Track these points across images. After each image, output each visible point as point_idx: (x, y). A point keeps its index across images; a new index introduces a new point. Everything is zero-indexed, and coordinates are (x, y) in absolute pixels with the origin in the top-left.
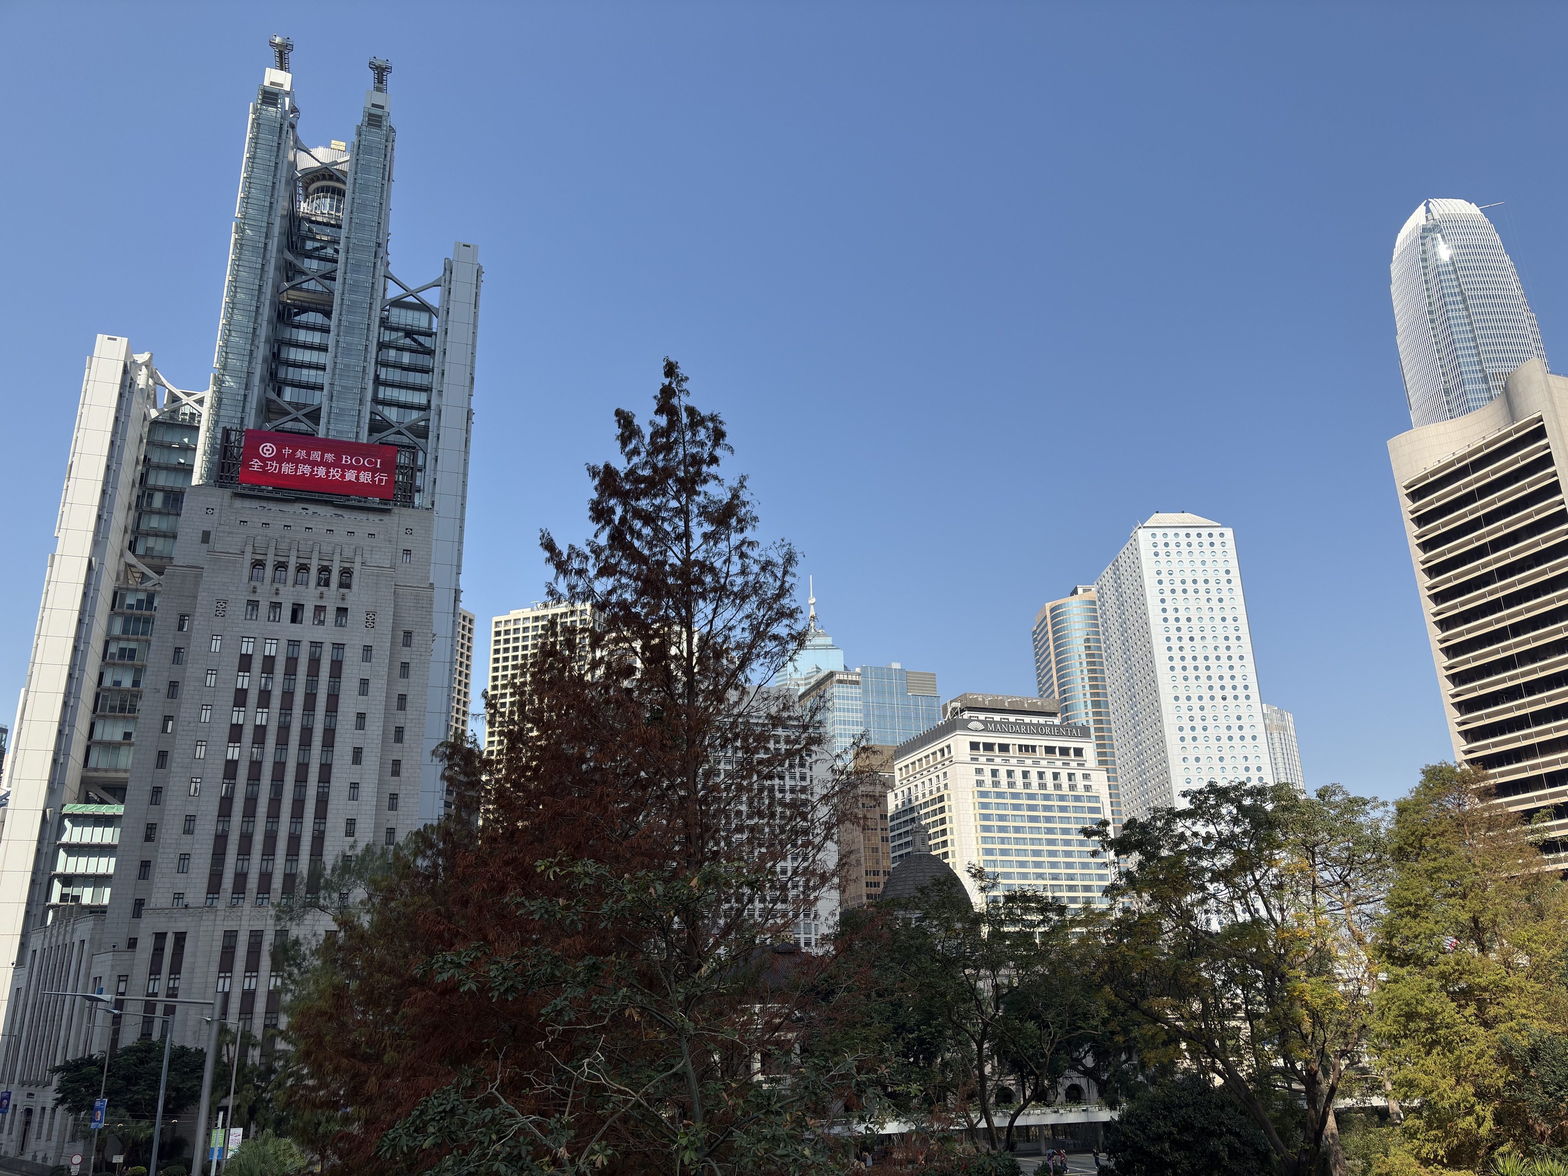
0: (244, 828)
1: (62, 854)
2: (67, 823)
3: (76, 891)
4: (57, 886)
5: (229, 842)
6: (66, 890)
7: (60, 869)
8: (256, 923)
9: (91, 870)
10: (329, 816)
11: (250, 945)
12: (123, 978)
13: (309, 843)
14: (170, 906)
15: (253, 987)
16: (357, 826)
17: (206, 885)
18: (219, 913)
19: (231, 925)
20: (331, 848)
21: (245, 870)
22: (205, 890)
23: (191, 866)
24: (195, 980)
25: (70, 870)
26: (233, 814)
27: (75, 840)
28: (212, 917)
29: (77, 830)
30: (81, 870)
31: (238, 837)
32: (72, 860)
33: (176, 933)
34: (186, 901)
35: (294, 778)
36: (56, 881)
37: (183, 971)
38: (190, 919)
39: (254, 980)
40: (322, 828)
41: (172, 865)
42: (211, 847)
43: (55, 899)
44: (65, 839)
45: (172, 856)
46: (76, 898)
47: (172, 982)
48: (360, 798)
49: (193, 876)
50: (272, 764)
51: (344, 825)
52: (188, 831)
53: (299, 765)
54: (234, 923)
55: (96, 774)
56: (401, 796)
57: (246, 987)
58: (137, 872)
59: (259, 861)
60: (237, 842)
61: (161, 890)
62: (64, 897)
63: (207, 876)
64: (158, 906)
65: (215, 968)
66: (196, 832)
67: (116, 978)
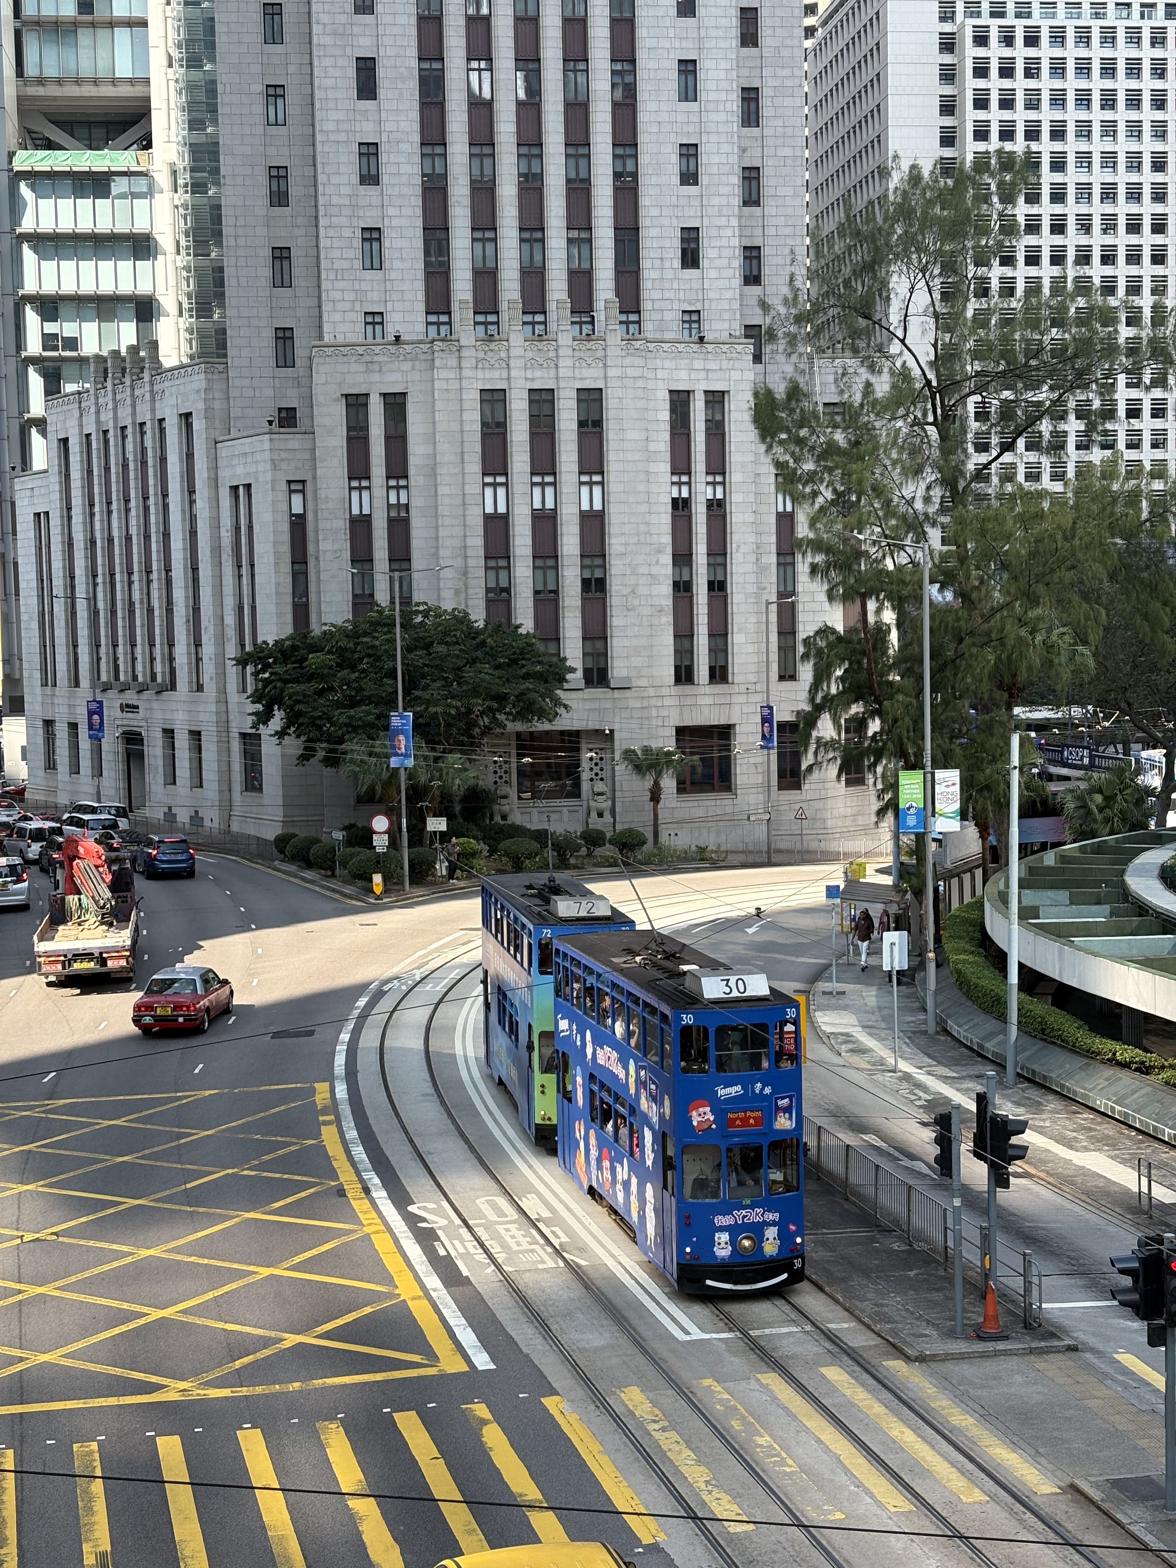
0: (476, 172)
1: (28, 254)
2: (24, 189)
3: (69, 329)
4: (32, 318)
5: (452, 200)
6: (51, 328)
7: (30, 286)
8: (538, 374)
9: (88, 288)
10: (642, 139)
11: (534, 419)
12: (297, 486)
13: (610, 202)
14: (361, 339)
15: (550, 505)
16: (703, 159)
17: (421, 296)
18: (465, 353)
19: (494, 380)
20: (654, 212)
21: (490, 264)
22: (421, 307)
23: (386, 253)
24: (442, 490)
25: (49, 288)
26: (449, 138)
27: (47, 225)
28: (453, 362)
29: (47, 205)
30: (69, 287)
31: (466, 191)
32: (49, 266)
33: (385, 395)
34: (391, 330)
35: (560, 54)
36: (28, 308)
37: (412, 471)
38: (407, 366)
39: (549, 491)
40: (630, 167)
41: (350, 254)
42: (419, 212)
43: (34, 346)
44: (27, 225)
45: (347, 233)
46: (72, 343)
47: (393, 495)
48: (702, 95)
49: (393, 275)
50: (510, 22)
51: (675, 158)
52: (370, 178)
53: (567, 22)
54: (496, 374)
55: (40, 91)
56: (766, 93)
57: (537, 505)
58: (267, 272)
59: (515, 243)
60: (467, 202)
61: (340, 306)
62: (49, 340)
63: (421, 275)
64: (340, 339)
65: (474, 466)
66: (385, 179)
67: (284, 487)
